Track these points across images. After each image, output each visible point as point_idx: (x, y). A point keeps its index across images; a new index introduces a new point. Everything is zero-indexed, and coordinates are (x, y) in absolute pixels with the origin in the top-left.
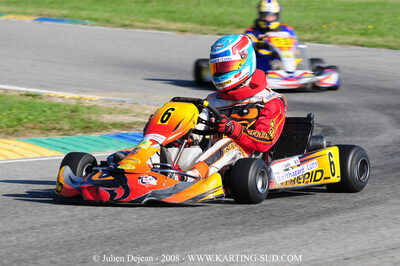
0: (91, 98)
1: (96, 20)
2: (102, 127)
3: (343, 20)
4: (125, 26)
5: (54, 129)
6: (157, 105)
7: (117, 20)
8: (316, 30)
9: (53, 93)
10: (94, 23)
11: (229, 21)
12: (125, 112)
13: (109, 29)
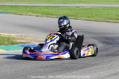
0: (13, 35)
1: (12, 13)
2: (17, 43)
3: (82, 13)
4: (21, 15)
5: (3, 44)
6: (32, 37)
7: (18, 13)
8: (75, 16)
9: (2, 34)
10: (11, 14)
11: (50, 13)
12: (23, 39)
13: (16, 16)
